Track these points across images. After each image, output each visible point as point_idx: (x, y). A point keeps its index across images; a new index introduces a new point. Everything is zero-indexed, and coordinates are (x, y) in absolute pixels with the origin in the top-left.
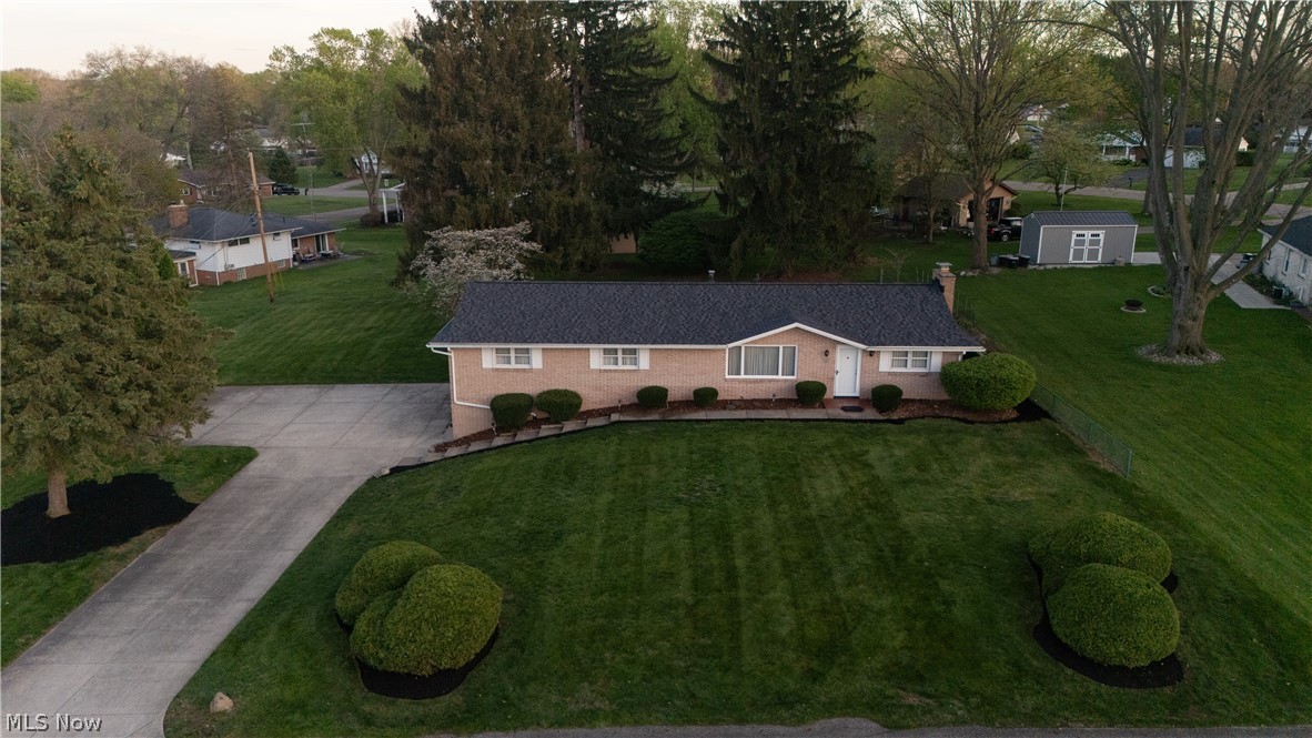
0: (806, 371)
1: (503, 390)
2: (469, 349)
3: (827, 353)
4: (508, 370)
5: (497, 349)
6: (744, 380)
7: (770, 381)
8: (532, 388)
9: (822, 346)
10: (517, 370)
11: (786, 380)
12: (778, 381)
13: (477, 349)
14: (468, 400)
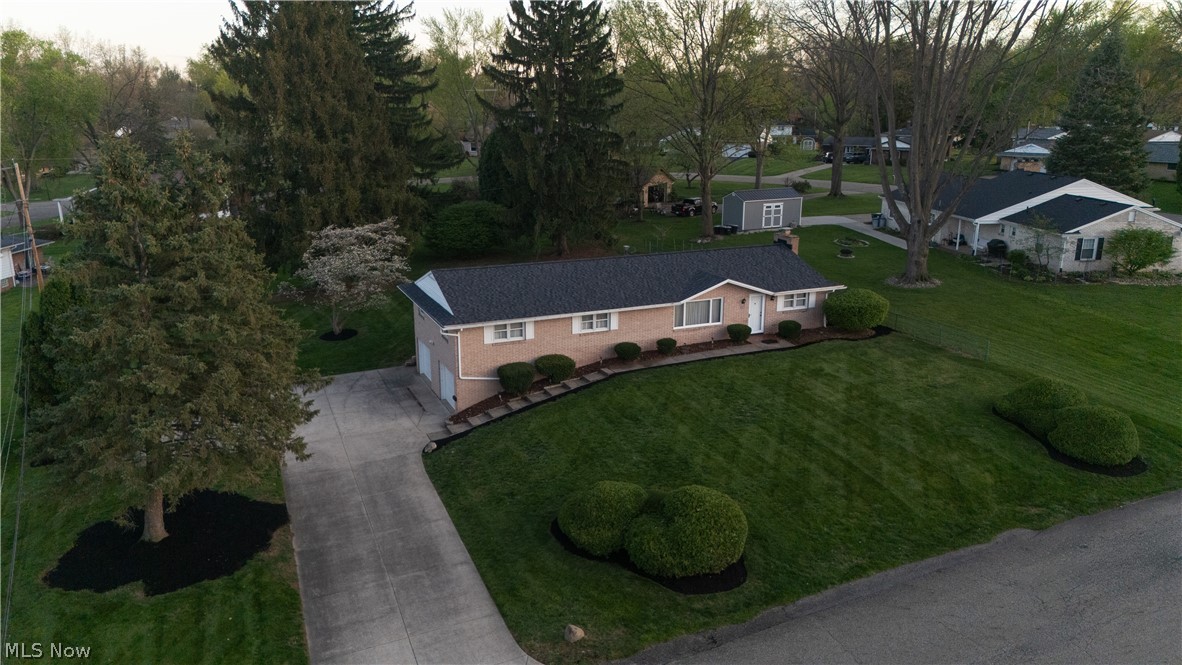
0: (730, 318)
1: (502, 361)
2: (473, 328)
3: (743, 302)
4: (505, 343)
5: (496, 326)
6: (687, 330)
7: (705, 328)
8: (526, 356)
9: (740, 296)
10: (513, 343)
11: (716, 326)
12: (711, 327)
13: (479, 328)
14: (471, 375)
